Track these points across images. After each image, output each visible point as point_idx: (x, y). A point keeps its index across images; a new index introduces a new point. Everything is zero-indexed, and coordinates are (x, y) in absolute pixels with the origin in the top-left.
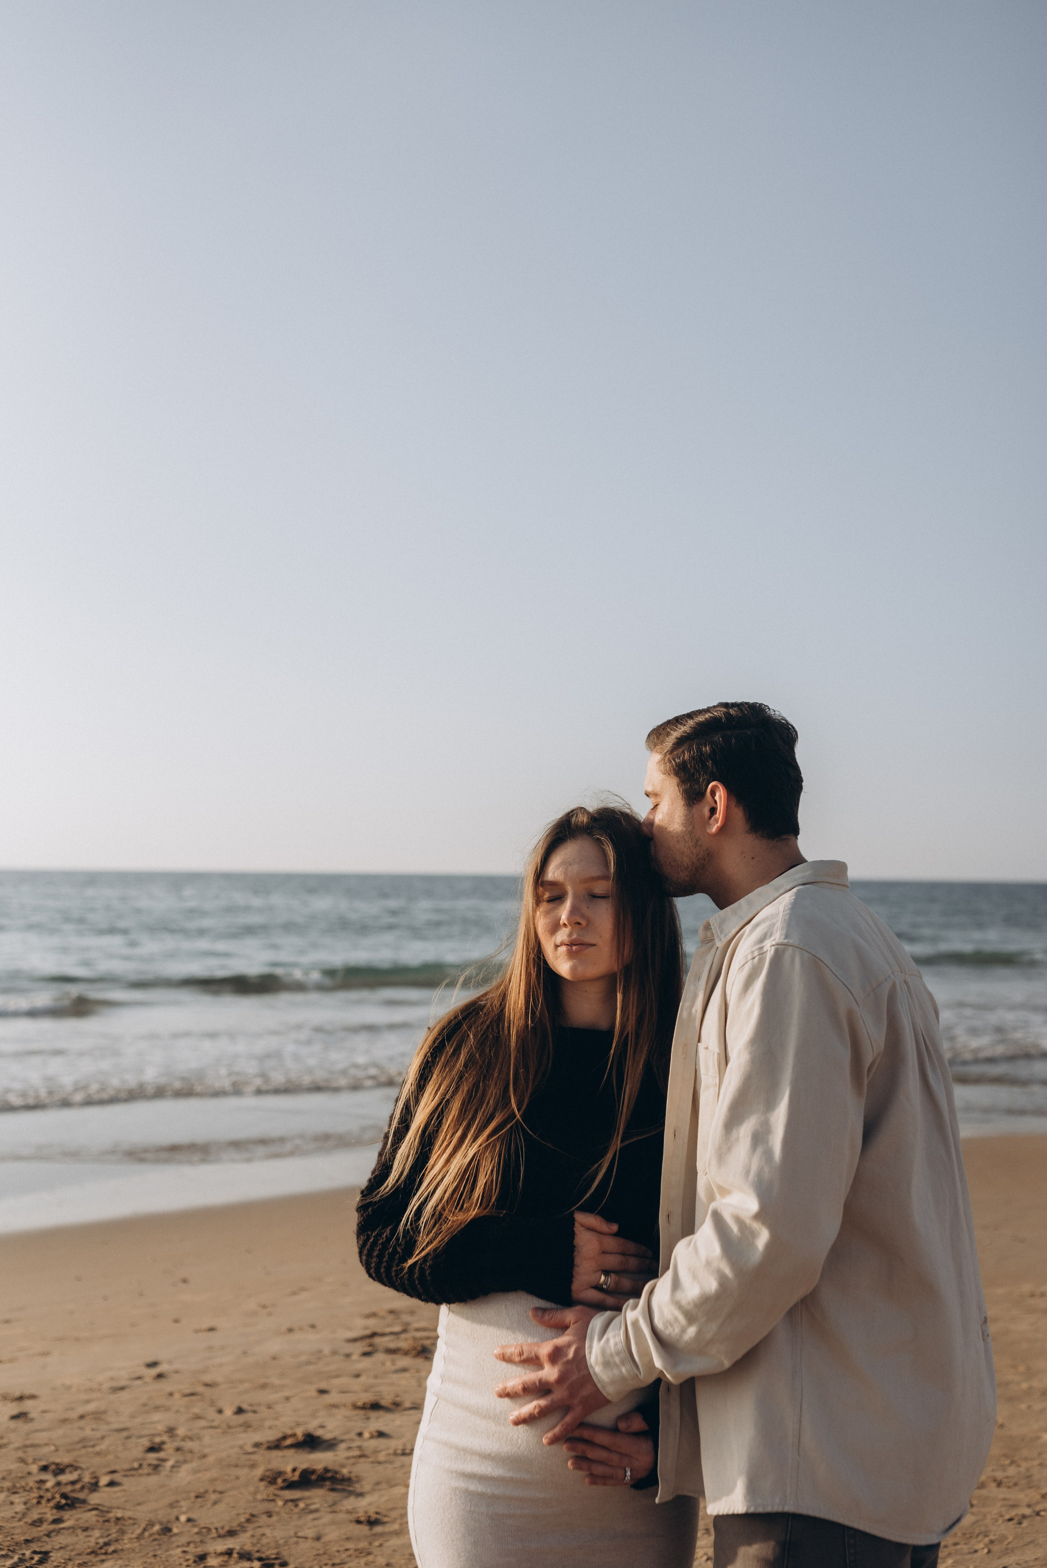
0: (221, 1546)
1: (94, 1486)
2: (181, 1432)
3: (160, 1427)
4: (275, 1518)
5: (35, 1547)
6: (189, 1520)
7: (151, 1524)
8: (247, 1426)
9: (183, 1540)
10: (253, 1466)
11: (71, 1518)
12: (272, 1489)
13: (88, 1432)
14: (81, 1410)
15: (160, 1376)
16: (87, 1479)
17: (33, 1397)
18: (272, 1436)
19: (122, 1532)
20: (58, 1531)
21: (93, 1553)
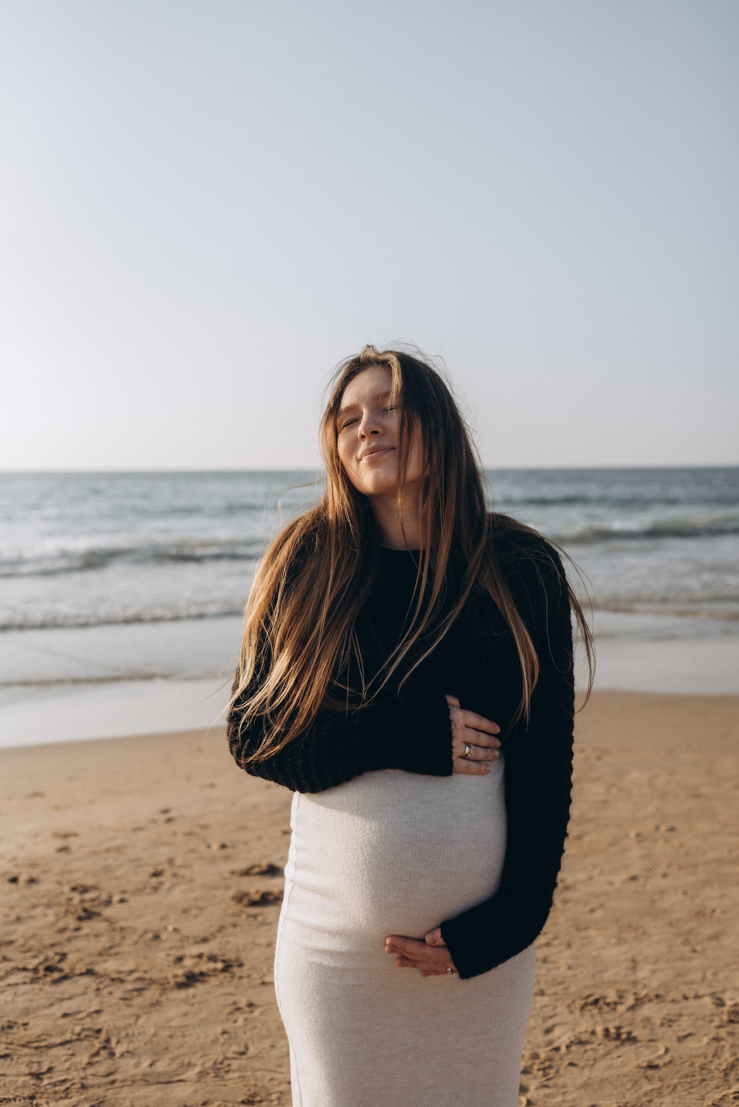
0: (195, 950)
1: (108, 903)
2: (178, 862)
3: (163, 858)
4: (238, 930)
5: (58, 949)
6: (175, 930)
7: (146, 932)
8: (227, 858)
9: (168, 945)
10: (227, 888)
11: (88, 927)
12: (239, 907)
13: (111, 862)
14: (108, 845)
15: (169, 820)
16: (104, 897)
17: (75, 835)
18: (243, 865)
19: (123, 938)
20: (75, 938)
21: (100, 954)
